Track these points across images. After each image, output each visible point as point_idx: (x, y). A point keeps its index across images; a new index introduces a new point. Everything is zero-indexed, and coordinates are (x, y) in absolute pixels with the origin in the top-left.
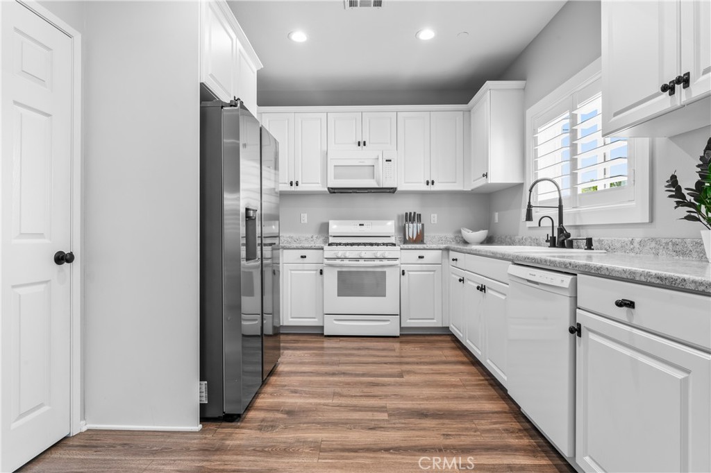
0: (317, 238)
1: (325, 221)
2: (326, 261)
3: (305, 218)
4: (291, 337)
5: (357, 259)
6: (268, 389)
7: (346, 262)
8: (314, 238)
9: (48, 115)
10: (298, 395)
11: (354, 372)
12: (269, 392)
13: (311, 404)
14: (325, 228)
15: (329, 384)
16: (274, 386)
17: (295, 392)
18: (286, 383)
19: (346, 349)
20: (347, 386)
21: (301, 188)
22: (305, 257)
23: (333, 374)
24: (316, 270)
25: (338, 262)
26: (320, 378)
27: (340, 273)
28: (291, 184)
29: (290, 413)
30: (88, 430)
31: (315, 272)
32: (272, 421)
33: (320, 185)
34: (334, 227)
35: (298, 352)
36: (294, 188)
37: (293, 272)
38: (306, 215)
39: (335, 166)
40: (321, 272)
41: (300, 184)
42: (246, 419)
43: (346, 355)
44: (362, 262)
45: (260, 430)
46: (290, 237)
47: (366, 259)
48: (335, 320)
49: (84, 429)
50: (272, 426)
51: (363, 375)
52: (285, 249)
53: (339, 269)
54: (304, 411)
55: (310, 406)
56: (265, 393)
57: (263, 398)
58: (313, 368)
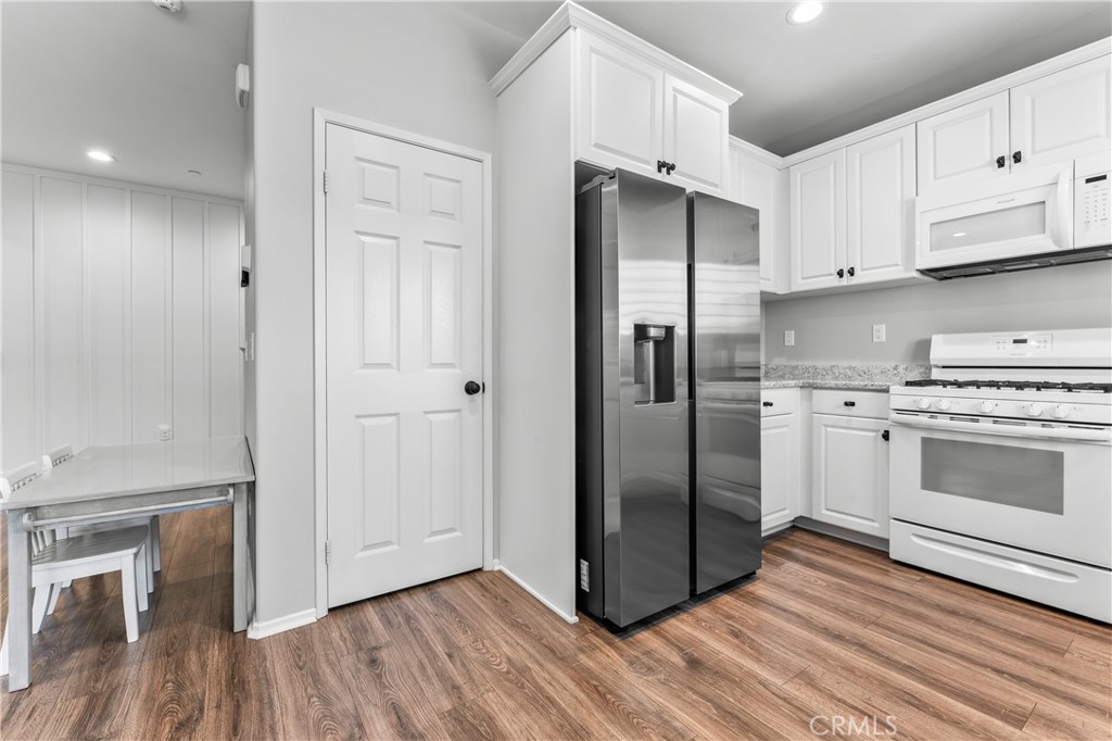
0: (906, 369)
1: (924, 336)
2: (894, 416)
3: (881, 332)
4: (823, 543)
5: (974, 417)
6: (702, 611)
7: (943, 421)
8: (901, 369)
9: (458, 247)
10: (736, 641)
11: (886, 653)
12: (700, 615)
13: (740, 667)
14: (922, 349)
15: (810, 652)
16: (715, 610)
17: (736, 634)
18: (736, 614)
19: (921, 601)
20: (844, 673)
21: (861, 278)
22: (853, 404)
23: (838, 637)
24: (877, 431)
25: (923, 419)
26: (805, 634)
27: (925, 441)
28: (840, 274)
29: (694, 664)
30: (500, 571)
31: (874, 434)
32: (658, 661)
33: (901, 267)
34: (944, 349)
35: (809, 572)
36: (846, 281)
37: (829, 429)
38: (884, 326)
39: (931, 224)
40: (886, 436)
41: (857, 272)
42: (630, 639)
43: (905, 613)
44: (985, 425)
45: (631, 663)
46: (850, 368)
47: (996, 419)
48: (914, 535)
49: (496, 569)
50: (650, 669)
51: (906, 669)
52: (816, 388)
53: (925, 435)
54: (721, 674)
55: (736, 670)
56: (692, 614)
57: (682, 621)
58: (809, 610)
